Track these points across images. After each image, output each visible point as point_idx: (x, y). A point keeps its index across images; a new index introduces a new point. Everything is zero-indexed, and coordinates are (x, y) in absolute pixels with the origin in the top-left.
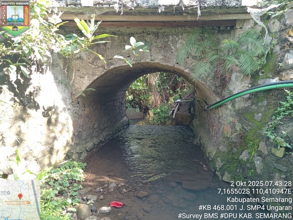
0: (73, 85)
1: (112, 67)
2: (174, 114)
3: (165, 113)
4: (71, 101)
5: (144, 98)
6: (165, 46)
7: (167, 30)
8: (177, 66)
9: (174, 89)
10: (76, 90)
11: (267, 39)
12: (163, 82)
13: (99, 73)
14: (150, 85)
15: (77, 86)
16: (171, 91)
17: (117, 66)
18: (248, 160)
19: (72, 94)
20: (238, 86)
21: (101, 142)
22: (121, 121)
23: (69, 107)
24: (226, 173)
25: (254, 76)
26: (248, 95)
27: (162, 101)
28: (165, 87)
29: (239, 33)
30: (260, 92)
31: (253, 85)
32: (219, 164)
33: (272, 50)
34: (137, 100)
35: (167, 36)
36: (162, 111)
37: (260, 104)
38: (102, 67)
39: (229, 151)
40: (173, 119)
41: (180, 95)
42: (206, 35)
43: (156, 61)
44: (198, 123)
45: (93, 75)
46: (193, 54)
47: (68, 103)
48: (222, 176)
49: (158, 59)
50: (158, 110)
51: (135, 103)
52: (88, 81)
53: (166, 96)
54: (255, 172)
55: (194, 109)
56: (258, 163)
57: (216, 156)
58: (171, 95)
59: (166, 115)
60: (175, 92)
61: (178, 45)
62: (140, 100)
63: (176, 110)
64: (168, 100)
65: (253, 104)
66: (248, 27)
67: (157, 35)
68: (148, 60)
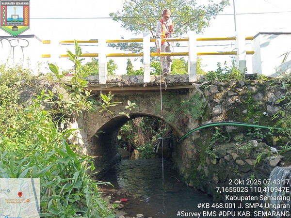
0: (89, 129)
1: (115, 117)
2: (157, 149)
3: (150, 150)
4: (87, 140)
5: (131, 138)
6: (148, 103)
7: (149, 94)
8: (155, 115)
9: (156, 129)
10: (90, 132)
11: (204, 100)
12: (146, 123)
13: (106, 120)
14: (136, 126)
15: (91, 130)
16: (154, 130)
17: (118, 116)
18: (201, 170)
19: (88, 135)
20: (193, 126)
21: (104, 171)
22: (115, 156)
23: (86, 144)
24: (191, 181)
25: (200, 120)
26: (198, 131)
27: (146, 140)
28: (148, 127)
29: (191, 95)
30: (204, 128)
31: (200, 125)
32: (186, 176)
33: (207, 106)
34: (124, 139)
35: (149, 97)
36: (147, 148)
37: (204, 136)
38: (108, 117)
39: (192, 167)
40: (157, 154)
41: (161, 134)
42: (172, 96)
43: (143, 112)
44: (175, 154)
45: (102, 122)
46: (165, 107)
47: (86, 141)
48: (189, 184)
49: (144, 111)
50: (144, 148)
51: (122, 143)
52: (99, 126)
53: (150, 135)
54: (205, 176)
55: (172, 144)
56: (206, 170)
57: (185, 172)
58: (154, 134)
59: (151, 152)
60: (157, 131)
61: (156, 102)
62: (127, 139)
63: (158, 146)
64: (151, 139)
65: (201, 136)
66: (195, 92)
67: (142, 96)
68: (138, 112)
